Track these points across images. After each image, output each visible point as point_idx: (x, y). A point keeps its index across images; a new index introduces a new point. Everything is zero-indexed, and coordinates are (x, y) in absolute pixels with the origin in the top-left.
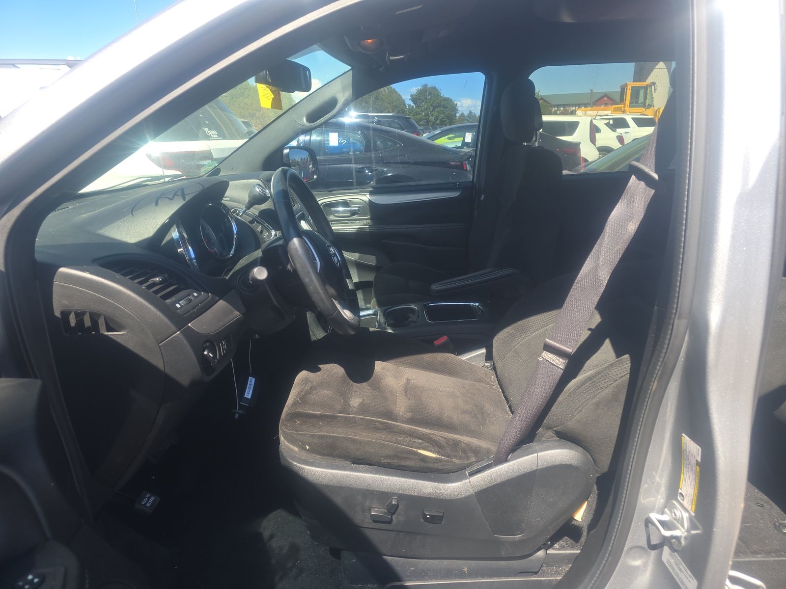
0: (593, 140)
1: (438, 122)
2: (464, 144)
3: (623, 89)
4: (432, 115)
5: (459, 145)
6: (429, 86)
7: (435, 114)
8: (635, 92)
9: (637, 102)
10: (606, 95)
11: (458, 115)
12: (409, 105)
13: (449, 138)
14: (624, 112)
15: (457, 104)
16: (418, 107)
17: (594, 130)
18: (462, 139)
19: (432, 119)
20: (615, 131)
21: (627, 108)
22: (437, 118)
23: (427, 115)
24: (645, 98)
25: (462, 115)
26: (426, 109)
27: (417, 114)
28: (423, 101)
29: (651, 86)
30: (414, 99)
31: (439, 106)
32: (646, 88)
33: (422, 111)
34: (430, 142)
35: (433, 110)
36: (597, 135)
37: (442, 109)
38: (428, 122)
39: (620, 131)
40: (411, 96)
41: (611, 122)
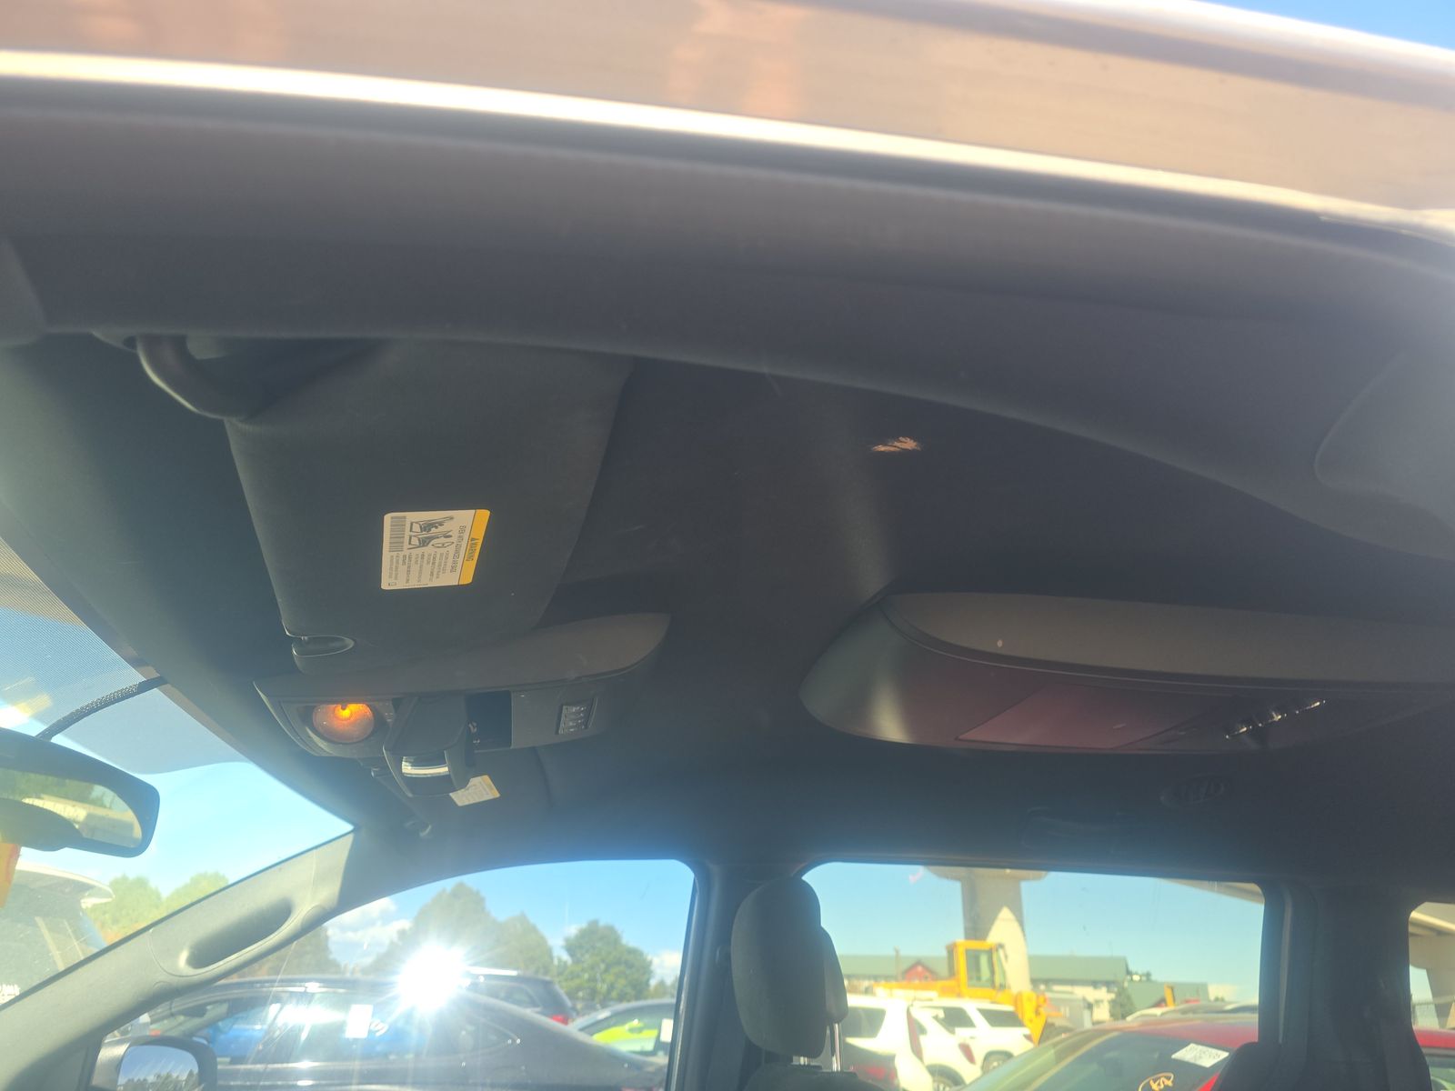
0: (917, 1051)
1: (614, 994)
2: (659, 1045)
3: (951, 950)
4: (603, 981)
5: (649, 1046)
6: (602, 923)
7: (610, 978)
8: (973, 958)
9: (979, 979)
10: (918, 963)
11: (653, 982)
12: (560, 960)
13: (632, 1030)
14: (959, 995)
15: (651, 962)
16: (577, 961)
17: (915, 1029)
18: (654, 1033)
19: (602, 987)
20: (953, 1032)
21: (964, 989)
22: (611, 987)
23: (593, 979)
24: (993, 972)
25: (662, 983)
26: (592, 968)
27: (574, 976)
28: (587, 951)
29: (997, 950)
30: (571, 948)
31: (618, 962)
32: (990, 952)
33: (583, 970)
34: (583, 1037)
35: (606, 970)
36: (922, 1039)
37: (622, 968)
38: (593, 993)
39: (962, 1033)
40: (567, 940)
41: (941, 1015)
